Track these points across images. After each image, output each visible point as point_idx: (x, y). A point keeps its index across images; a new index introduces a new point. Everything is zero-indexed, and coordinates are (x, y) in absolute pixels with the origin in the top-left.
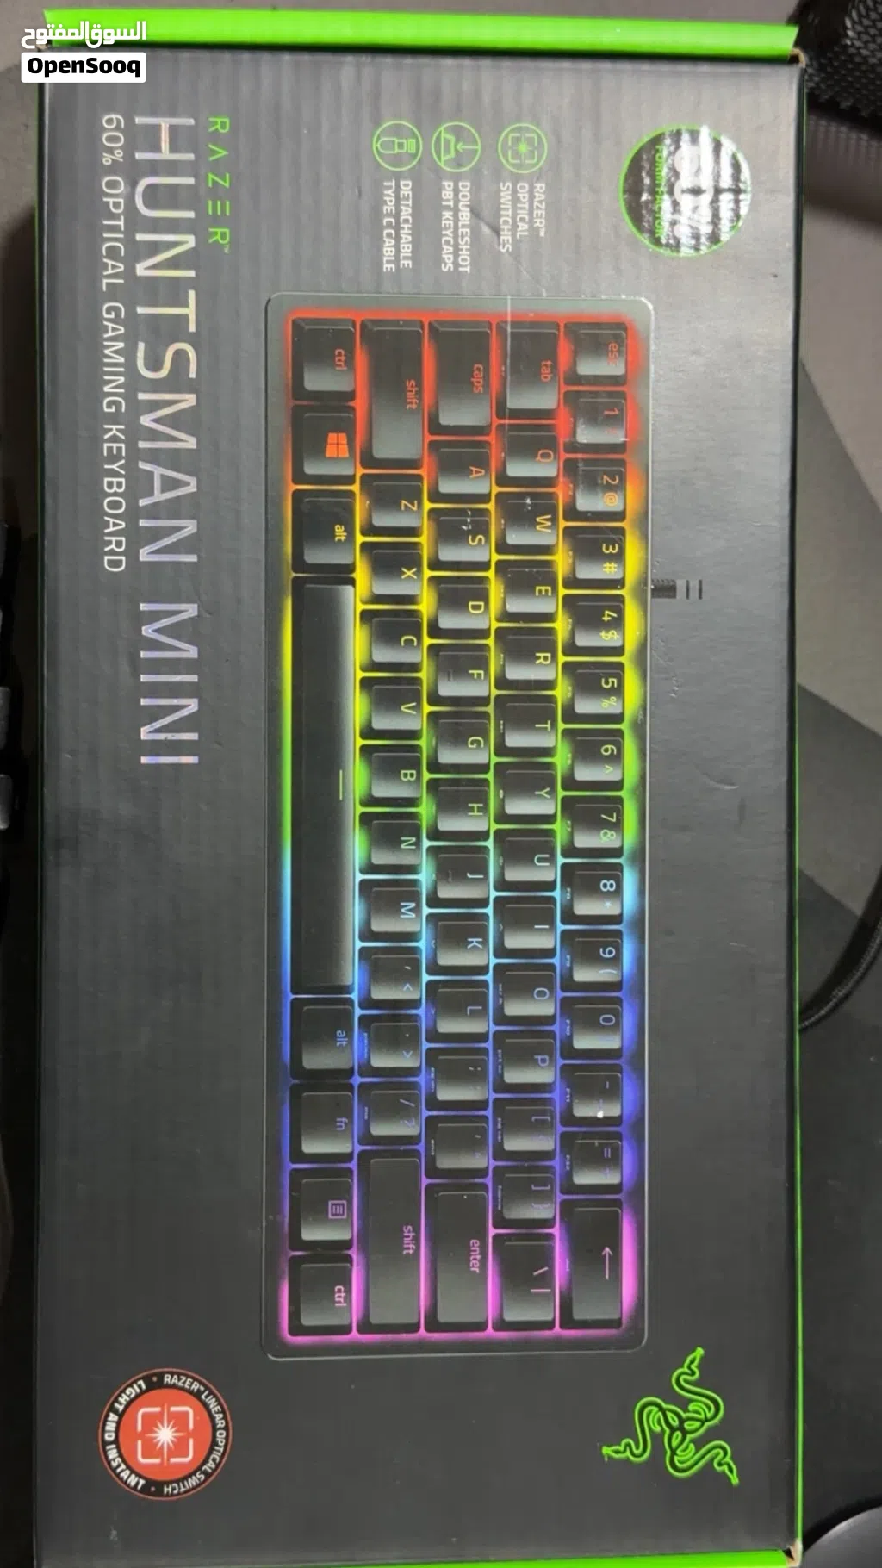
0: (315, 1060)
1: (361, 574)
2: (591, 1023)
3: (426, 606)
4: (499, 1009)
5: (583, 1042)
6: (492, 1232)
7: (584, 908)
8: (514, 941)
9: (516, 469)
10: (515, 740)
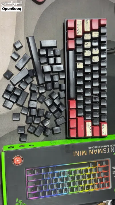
0: (50, 169)
1: (90, 168)
2: (54, 192)
3: (87, 174)
4: (55, 184)
5: (52, 192)
6: (36, 186)
7: (64, 190)
8: (61, 184)
9: (98, 180)
10: (77, 182)
